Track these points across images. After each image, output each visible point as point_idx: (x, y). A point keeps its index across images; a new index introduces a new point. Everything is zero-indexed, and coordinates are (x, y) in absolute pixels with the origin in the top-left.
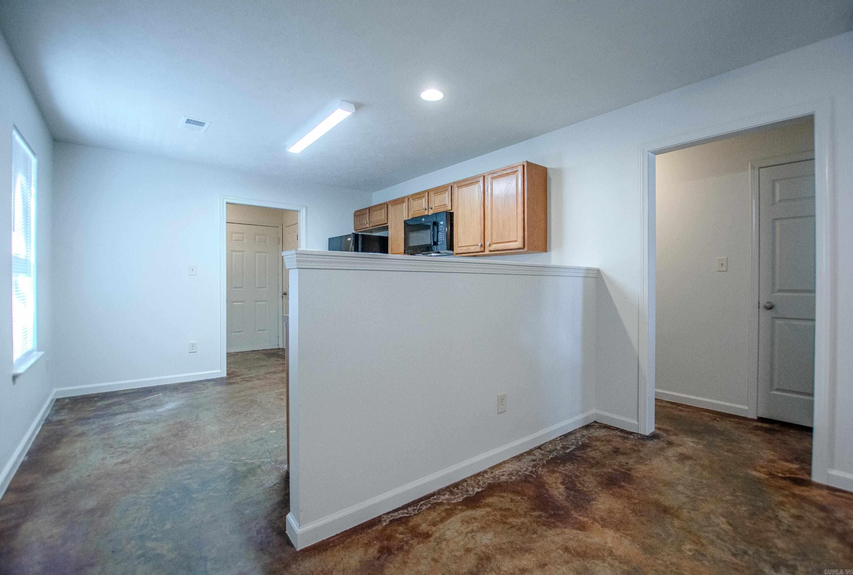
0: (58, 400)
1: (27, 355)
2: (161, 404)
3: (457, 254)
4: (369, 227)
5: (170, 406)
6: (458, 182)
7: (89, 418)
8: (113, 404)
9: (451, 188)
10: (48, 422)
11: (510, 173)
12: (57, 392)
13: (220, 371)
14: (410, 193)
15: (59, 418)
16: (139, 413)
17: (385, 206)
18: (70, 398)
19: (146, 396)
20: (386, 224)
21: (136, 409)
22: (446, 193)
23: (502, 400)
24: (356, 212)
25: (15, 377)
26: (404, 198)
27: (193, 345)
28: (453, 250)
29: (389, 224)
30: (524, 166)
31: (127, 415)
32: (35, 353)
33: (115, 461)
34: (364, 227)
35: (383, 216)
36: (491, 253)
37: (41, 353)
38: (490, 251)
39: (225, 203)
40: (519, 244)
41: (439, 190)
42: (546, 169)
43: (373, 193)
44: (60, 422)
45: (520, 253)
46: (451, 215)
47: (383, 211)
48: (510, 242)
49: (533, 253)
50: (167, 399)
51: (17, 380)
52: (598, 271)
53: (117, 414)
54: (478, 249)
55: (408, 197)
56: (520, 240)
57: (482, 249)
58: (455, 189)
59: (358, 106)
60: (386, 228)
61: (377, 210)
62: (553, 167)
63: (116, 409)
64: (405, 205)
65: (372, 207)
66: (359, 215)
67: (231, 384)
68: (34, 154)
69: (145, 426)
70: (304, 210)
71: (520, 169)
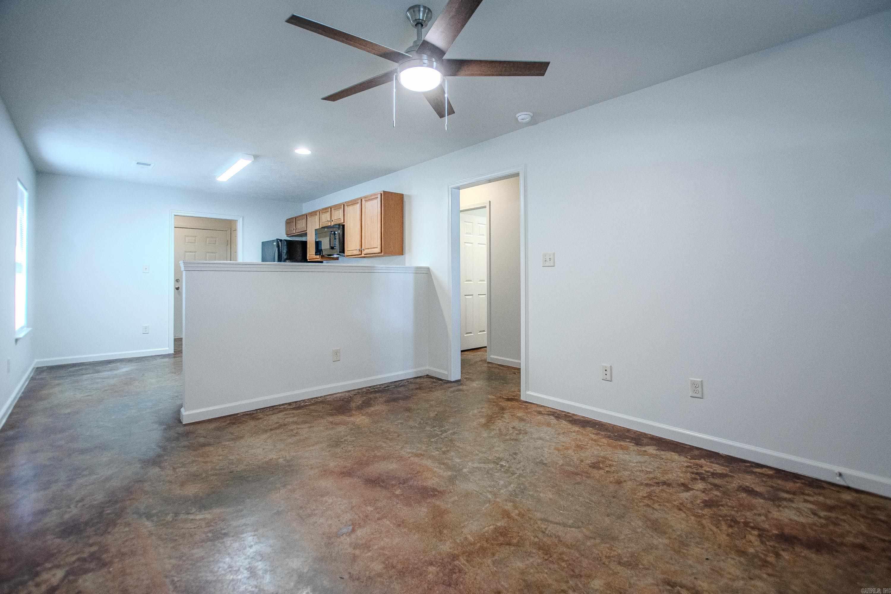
0: (37, 368)
1: (22, 328)
2: (117, 369)
3: (347, 256)
4: (296, 233)
5: (124, 370)
6: (348, 202)
7: (64, 377)
8: (81, 369)
9: (343, 206)
10: (32, 379)
11: (374, 198)
12: (38, 363)
13: (168, 349)
14: (321, 208)
15: (40, 377)
16: (101, 374)
17: (306, 216)
18: (46, 367)
19: (106, 365)
20: (305, 231)
21: (98, 372)
22: (340, 210)
23: (336, 353)
24: (287, 220)
25: (17, 340)
26: (317, 211)
27: (146, 328)
28: (344, 253)
29: (308, 232)
30: (381, 194)
31: (92, 375)
32: (25, 328)
33: (82, 395)
34: (292, 232)
35: (304, 225)
36: (366, 256)
37: (30, 329)
38: (365, 254)
39: (173, 215)
40: (378, 250)
41: (337, 207)
42: (403, 194)
43: (304, 204)
44: (42, 379)
45: (379, 256)
46: (343, 226)
47: (304, 221)
48: (374, 248)
49: (389, 256)
50: (123, 366)
51: (18, 342)
52: (428, 269)
53: (83, 374)
54: (358, 252)
55: (319, 211)
56: (379, 247)
57: (360, 253)
58: (346, 207)
59: (256, 157)
60: (305, 235)
61: (300, 220)
62: (407, 194)
63: (84, 372)
64: (317, 217)
65: (297, 217)
66: (289, 222)
67: (176, 357)
68: (26, 189)
69: (104, 380)
70: (241, 219)
71: (379, 196)
